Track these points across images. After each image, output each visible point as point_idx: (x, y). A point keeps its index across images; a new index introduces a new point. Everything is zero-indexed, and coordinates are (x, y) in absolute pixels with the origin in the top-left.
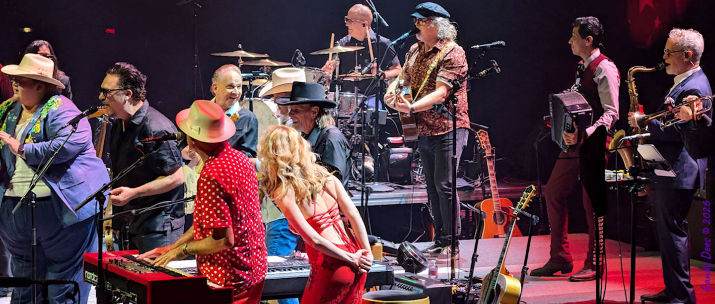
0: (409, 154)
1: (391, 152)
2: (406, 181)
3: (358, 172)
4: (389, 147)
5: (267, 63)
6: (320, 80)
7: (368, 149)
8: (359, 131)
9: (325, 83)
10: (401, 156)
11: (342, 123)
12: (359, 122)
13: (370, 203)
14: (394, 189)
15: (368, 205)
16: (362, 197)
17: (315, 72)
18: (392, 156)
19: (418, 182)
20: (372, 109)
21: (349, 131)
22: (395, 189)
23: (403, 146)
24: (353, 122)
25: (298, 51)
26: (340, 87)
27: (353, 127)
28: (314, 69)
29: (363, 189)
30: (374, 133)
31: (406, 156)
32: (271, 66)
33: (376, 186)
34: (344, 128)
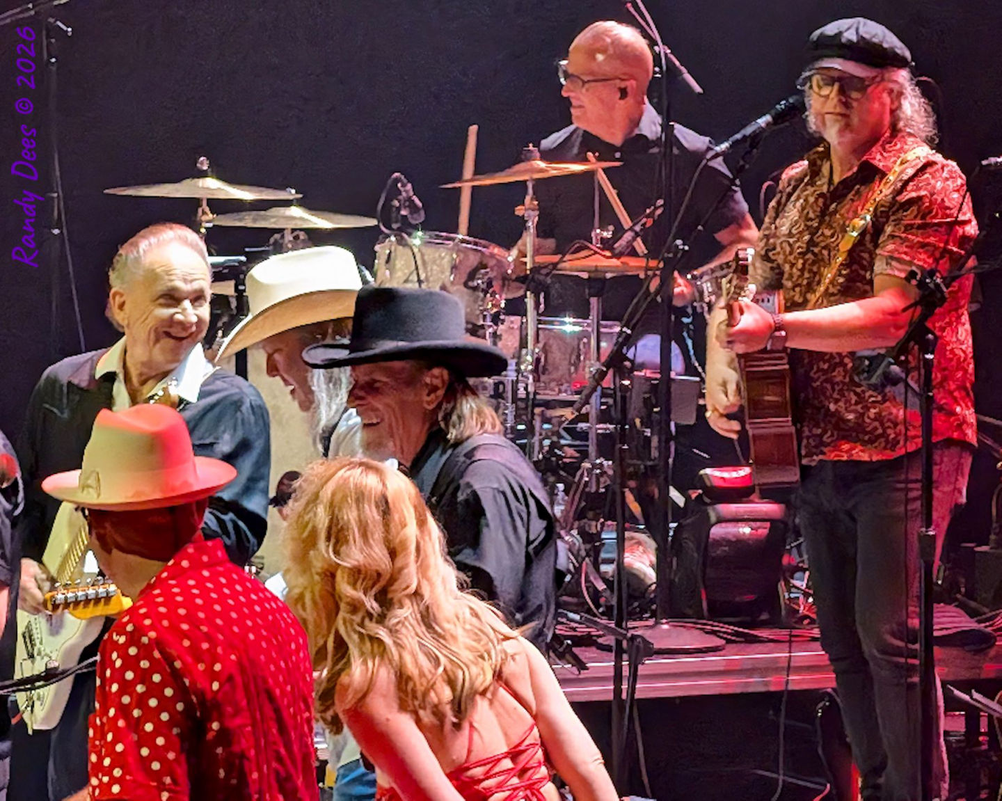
0: (772, 521)
1: (713, 519)
2: (764, 617)
3: (601, 586)
4: (707, 500)
5: (293, 218)
6: (472, 276)
7: (635, 508)
8: (606, 445)
9: (490, 285)
10: (746, 530)
11: (548, 421)
12: (604, 417)
13: (644, 690)
14: (723, 642)
15: (637, 696)
16: (618, 669)
17: (452, 249)
18: (717, 531)
19: (806, 617)
20: (648, 373)
21: (570, 446)
22: (729, 641)
23: (754, 497)
24: (584, 418)
25: (397, 180)
26: (542, 300)
27: (584, 436)
28: (453, 239)
29: (619, 643)
30: (655, 453)
31: (764, 530)
32: (307, 231)
33: (664, 633)
34: (555, 439)
